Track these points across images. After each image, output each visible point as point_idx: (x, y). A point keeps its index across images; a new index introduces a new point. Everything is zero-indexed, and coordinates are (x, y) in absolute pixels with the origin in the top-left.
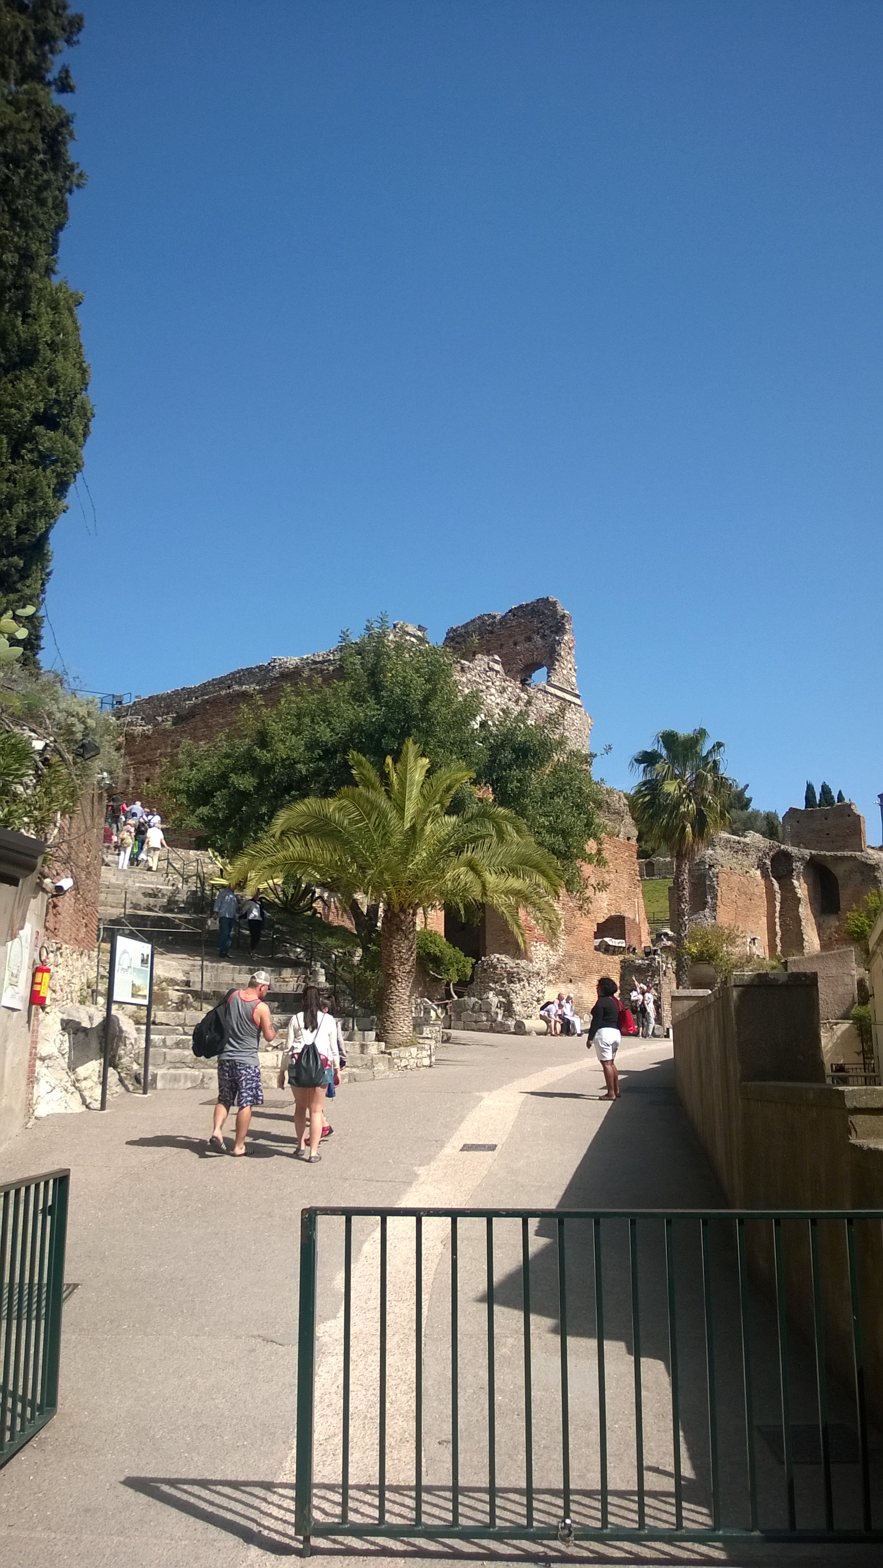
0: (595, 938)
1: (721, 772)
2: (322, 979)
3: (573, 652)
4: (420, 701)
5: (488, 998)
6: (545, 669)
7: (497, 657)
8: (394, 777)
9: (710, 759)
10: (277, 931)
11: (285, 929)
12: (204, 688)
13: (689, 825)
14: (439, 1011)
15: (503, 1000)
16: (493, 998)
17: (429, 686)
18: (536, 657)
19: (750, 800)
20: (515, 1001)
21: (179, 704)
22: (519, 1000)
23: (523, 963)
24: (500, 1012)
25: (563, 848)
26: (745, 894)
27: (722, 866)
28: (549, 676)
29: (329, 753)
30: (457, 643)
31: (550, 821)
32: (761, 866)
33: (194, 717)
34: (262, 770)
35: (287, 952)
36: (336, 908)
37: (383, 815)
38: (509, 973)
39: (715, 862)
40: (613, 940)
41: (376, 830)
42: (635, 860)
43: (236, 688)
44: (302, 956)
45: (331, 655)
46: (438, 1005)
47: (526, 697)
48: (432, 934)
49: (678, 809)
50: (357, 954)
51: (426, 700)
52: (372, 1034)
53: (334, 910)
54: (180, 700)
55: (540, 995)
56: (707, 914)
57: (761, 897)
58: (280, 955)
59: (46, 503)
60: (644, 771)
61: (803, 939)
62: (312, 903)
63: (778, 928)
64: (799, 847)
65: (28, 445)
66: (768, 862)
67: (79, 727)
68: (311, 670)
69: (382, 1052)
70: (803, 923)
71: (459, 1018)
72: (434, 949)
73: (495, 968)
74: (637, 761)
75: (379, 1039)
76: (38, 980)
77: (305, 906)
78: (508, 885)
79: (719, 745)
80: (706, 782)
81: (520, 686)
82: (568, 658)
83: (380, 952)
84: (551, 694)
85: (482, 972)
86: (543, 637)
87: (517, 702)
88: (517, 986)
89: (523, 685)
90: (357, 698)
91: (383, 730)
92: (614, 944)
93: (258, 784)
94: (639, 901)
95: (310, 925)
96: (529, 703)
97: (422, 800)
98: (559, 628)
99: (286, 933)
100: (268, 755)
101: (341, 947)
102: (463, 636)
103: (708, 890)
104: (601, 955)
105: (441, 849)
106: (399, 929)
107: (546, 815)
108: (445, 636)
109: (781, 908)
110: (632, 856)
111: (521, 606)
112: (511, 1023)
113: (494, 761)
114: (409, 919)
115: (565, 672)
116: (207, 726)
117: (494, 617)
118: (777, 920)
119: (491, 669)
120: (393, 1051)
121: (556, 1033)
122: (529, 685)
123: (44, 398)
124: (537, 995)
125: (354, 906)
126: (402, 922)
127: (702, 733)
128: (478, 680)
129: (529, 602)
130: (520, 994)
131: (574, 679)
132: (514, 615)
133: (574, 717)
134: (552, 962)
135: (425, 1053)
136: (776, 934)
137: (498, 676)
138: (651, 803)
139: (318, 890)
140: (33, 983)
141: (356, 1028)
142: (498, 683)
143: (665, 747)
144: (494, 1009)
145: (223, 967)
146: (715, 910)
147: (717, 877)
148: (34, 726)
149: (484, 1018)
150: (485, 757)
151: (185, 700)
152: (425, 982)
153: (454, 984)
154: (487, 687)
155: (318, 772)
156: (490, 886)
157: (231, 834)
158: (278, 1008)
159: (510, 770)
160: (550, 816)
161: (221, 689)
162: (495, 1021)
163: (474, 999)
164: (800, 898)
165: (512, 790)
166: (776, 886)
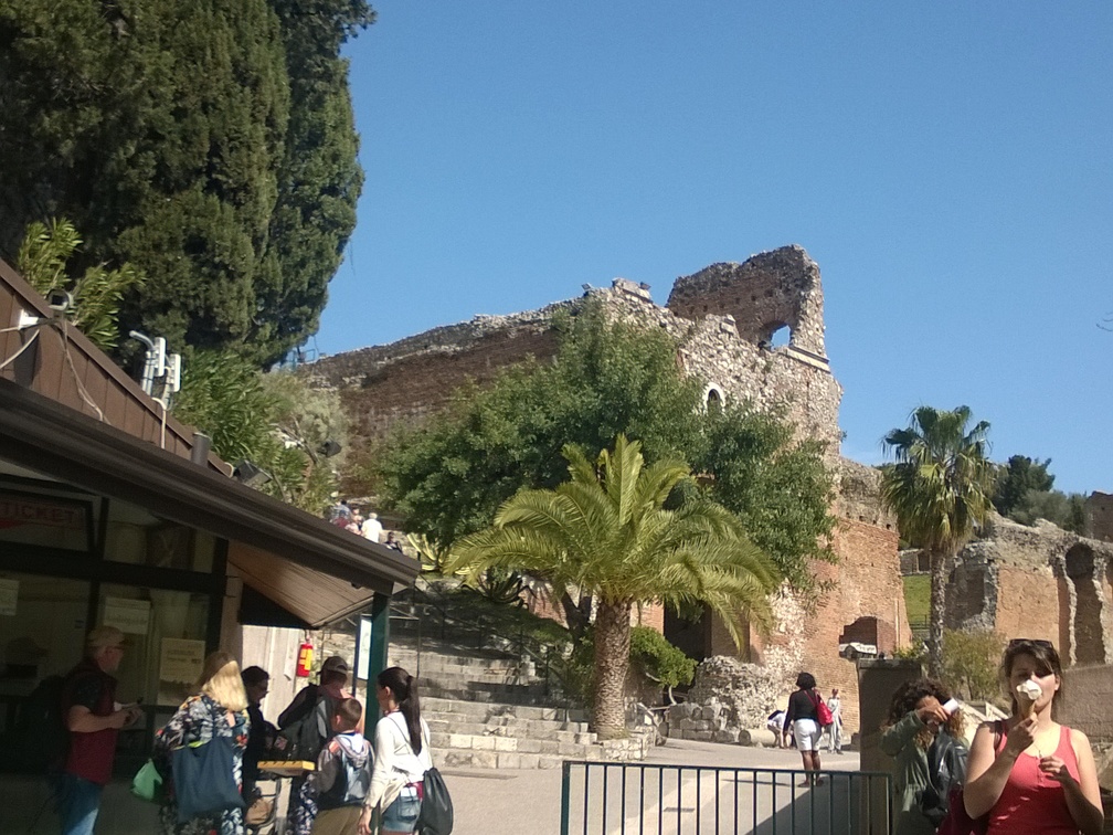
0: (840, 643)
1: (985, 456)
2: (532, 672)
3: (821, 310)
4: (638, 390)
5: (710, 704)
6: (787, 329)
7: (730, 318)
8: (610, 471)
9: (974, 441)
10: (482, 621)
11: (490, 620)
12: (397, 348)
13: (946, 516)
14: (656, 718)
15: (728, 707)
16: (716, 705)
17: (648, 373)
18: (778, 315)
19: (1052, 478)
20: (739, 708)
21: (369, 364)
22: (745, 707)
23: (751, 667)
24: (724, 720)
25: (788, 543)
26: (1033, 595)
27: (1004, 561)
28: (792, 338)
29: (542, 438)
30: (686, 295)
31: (775, 515)
32: (1054, 563)
33: (385, 379)
34: (475, 455)
35: (493, 644)
36: (543, 598)
37: (599, 510)
38: (734, 677)
39: (995, 555)
40: (862, 645)
41: (592, 525)
42: (895, 551)
43: (435, 348)
44: (509, 649)
45: (542, 315)
46: (655, 712)
47: (764, 362)
48: (649, 632)
49: (935, 498)
50: (567, 649)
51: (645, 388)
52: (585, 726)
53: (540, 601)
54: (370, 359)
55: (770, 703)
56: (984, 619)
57: (1052, 600)
58: (487, 647)
59: (331, 262)
60: (897, 452)
61: (1105, 652)
62: (518, 592)
63: (1072, 637)
64: (1103, 539)
65: (316, 212)
66: (1063, 558)
67: (323, 428)
68: (519, 330)
69: (594, 743)
70: (1105, 633)
71: (677, 726)
72: (651, 649)
73: (719, 671)
74: (889, 441)
75: (591, 730)
76: (303, 655)
77: (511, 595)
78: (723, 582)
79: (984, 425)
80: (967, 468)
81: (758, 350)
82: (815, 317)
83: (594, 646)
84: (794, 359)
85: (704, 675)
86: (787, 291)
87: (753, 368)
88: (743, 693)
89: (761, 349)
90: (574, 383)
91: (600, 417)
92: (862, 651)
93: (471, 468)
94: (899, 601)
95: (517, 616)
96: (767, 369)
97: (637, 494)
98: (806, 283)
99: (492, 625)
100: (482, 441)
101: (551, 641)
102: (693, 288)
103: (986, 590)
104: (847, 662)
105: (657, 544)
106: (613, 622)
107: (771, 507)
108: (672, 287)
109: (1077, 613)
110: (892, 547)
111: (761, 255)
112: (736, 732)
113: (717, 450)
114: (623, 613)
115: (811, 333)
116: (401, 391)
117: (730, 267)
118: (1072, 628)
119: (724, 331)
120: (606, 742)
121: (786, 745)
122: (769, 349)
123: (330, 173)
124: (766, 703)
125: (567, 599)
126: (616, 615)
127: (964, 412)
128: (708, 343)
129: (771, 251)
130: (746, 701)
131: (821, 342)
132: (753, 265)
133: (821, 385)
134: (788, 668)
135: (637, 746)
136: (1069, 646)
137: (732, 338)
138: (904, 490)
139: (524, 579)
140: (299, 658)
141: (568, 719)
142: (731, 347)
143: (922, 426)
144: (716, 717)
145: (432, 657)
146: (993, 614)
147: (998, 574)
148: (286, 429)
149: (706, 726)
150: (706, 447)
151: (376, 360)
152: (640, 685)
153: (673, 689)
154: (719, 352)
155: (531, 459)
156: (706, 583)
157: (442, 519)
158: (490, 697)
159: (733, 460)
160: (774, 509)
161: (417, 349)
162: (718, 730)
163: (694, 705)
164: (1101, 604)
165: (735, 481)
166: (1071, 586)
